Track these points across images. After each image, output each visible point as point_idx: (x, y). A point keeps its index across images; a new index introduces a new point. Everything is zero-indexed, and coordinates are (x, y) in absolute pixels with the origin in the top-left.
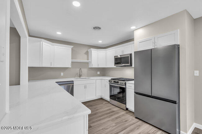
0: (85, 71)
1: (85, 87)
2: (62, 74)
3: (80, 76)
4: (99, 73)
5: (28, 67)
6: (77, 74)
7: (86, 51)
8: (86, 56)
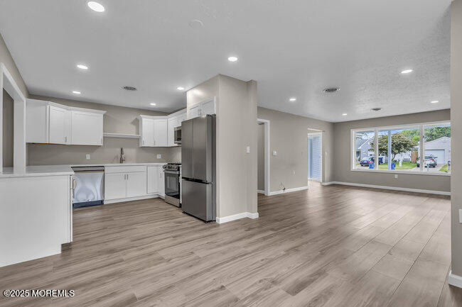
0: (129, 152)
1: (126, 177)
2: (88, 157)
3: (121, 161)
4: (159, 156)
5: (27, 144)
6: (117, 157)
7: (135, 118)
8: (133, 128)
